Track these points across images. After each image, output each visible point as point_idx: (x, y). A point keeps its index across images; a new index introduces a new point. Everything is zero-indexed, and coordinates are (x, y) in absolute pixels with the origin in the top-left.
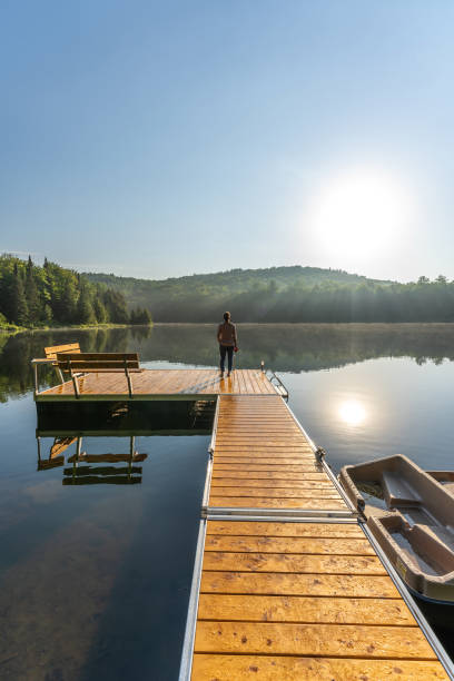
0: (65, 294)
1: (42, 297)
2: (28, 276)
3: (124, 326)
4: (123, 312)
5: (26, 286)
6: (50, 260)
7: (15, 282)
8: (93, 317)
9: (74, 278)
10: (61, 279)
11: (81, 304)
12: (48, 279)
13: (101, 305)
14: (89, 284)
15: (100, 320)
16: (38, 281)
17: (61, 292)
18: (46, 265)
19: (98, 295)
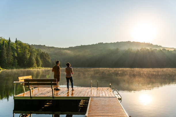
0: (24, 54)
1: (14, 55)
2: (8, 46)
3: (49, 69)
4: (48, 62)
5: (7, 50)
6: (18, 40)
7: (3, 49)
8: (35, 64)
9: (28, 47)
10: (22, 47)
11: (30, 58)
12: (17, 47)
13: (39, 59)
14: (34, 50)
15: (38, 66)
16: (12, 48)
17: (22, 53)
18: (16, 41)
19: (38, 54)
